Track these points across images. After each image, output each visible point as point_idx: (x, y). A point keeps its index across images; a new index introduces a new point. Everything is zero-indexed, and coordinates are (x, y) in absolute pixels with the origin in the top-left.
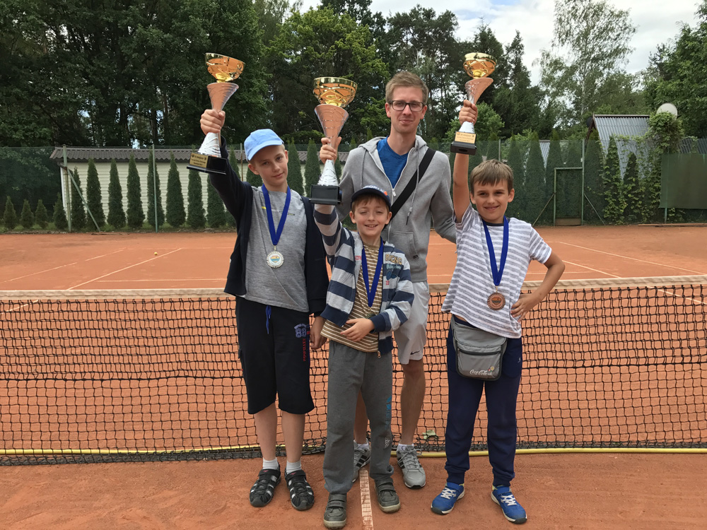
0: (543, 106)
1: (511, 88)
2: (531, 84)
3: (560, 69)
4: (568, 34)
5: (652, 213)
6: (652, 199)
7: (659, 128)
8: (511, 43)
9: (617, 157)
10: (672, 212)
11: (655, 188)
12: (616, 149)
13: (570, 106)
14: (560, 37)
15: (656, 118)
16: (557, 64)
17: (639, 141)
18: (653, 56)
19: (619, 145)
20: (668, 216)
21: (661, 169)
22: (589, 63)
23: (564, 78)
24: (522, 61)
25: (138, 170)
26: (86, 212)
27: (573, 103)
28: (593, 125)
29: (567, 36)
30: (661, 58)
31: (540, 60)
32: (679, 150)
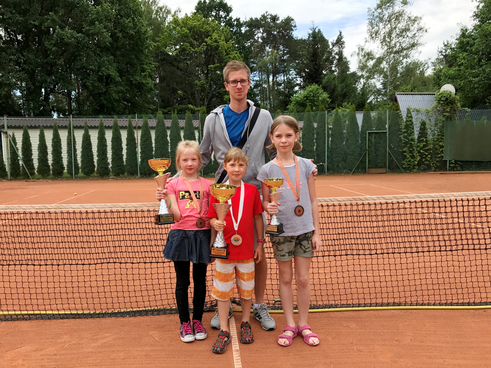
0: (359, 86)
1: (335, 73)
2: (350, 70)
3: (372, 59)
4: (376, 33)
5: (438, 164)
6: (438, 154)
7: (442, 102)
8: (335, 40)
9: (412, 123)
10: (452, 163)
11: (440, 145)
12: (411, 117)
13: (379, 86)
14: (371, 35)
15: (440, 94)
16: (369, 56)
17: (428, 112)
18: (440, 50)
19: (413, 114)
20: (449, 166)
21: (444, 132)
22: (392, 55)
23: (375, 66)
24: (344, 53)
25: (60, 134)
26: (21, 165)
27: (382, 84)
28: (396, 100)
29: (376, 35)
30: (446, 51)
31: (357, 52)
32: (456, 118)
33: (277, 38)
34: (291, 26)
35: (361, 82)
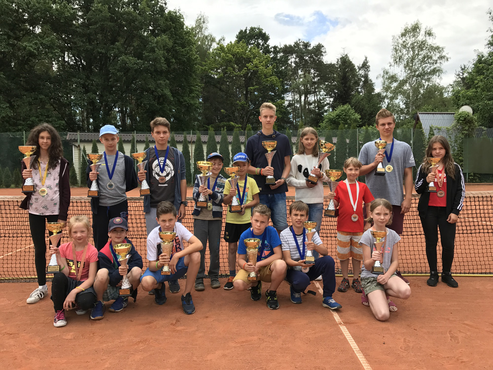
1: (361, 94)
2: (375, 91)
3: (396, 81)
7: (461, 122)
8: (361, 64)
10: (471, 176)
11: (460, 160)
13: (402, 106)
14: (395, 60)
15: (459, 115)
16: (393, 78)
17: (448, 130)
18: (457, 73)
19: (435, 132)
20: (469, 178)
21: (463, 148)
22: (415, 78)
23: (397, 88)
24: (369, 76)
25: (124, 147)
28: (418, 119)
29: (399, 60)
30: (463, 74)
31: (382, 75)
32: (474, 136)
33: (308, 63)
34: (322, 52)
35: (385, 103)
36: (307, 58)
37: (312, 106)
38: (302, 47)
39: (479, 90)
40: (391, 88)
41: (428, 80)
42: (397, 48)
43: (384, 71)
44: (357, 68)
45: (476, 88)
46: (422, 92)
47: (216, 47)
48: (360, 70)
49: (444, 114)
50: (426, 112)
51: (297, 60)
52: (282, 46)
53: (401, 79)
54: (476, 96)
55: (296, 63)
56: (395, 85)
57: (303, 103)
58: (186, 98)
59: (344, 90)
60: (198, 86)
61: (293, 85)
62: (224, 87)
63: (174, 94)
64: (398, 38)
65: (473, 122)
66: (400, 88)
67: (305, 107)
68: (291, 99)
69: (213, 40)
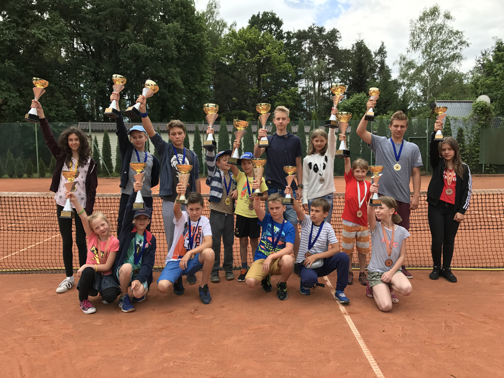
0: (400, 93)
1: (377, 81)
2: (392, 78)
3: (413, 68)
5: (474, 168)
6: (474, 158)
7: (478, 111)
8: (378, 50)
9: (451, 130)
10: (488, 167)
11: (476, 151)
12: (450, 125)
13: (420, 93)
14: (413, 46)
16: (410, 65)
17: (465, 120)
18: (478, 59)
19: (452, 122)
20: (485, 170)
21: (480, 138)
24: (386, 62)
28: (435, 107)
29: (417, 45)
30: (484, 60)
31: (399, 61)
32: (491, 126)
33: (322, 48)
34: (336, 37)
35: (402, 89)
36: (321, 43)
37: (326, 93)
38: (316, 32)
39: (498, 78)
40: (409, 75)
41: (447, 66)
42: (415, 33)
43: (401, 57)
44: (373, 54)
45: (495, 76)
46: (440, 78)
47: (227, 33)
48: (376, 56)
49: (463, 102)
50: (444, 100)
51: (311, 45)
52: (296, 31)
53: (419, 65)
54: (495, 84)
55: (309, 48)
56: (412, 71)
57: (317, 90)
58: (197, 86)
59: (360, 77)
60: (209, 73)
61: (307, 72)
62: (235, 74)
63: (185, 81)
64: (416, 22)
65: (490, 112)
66: (417, 75)
67: (319, 94)
68: (305, 86)
69: (224, 25)
